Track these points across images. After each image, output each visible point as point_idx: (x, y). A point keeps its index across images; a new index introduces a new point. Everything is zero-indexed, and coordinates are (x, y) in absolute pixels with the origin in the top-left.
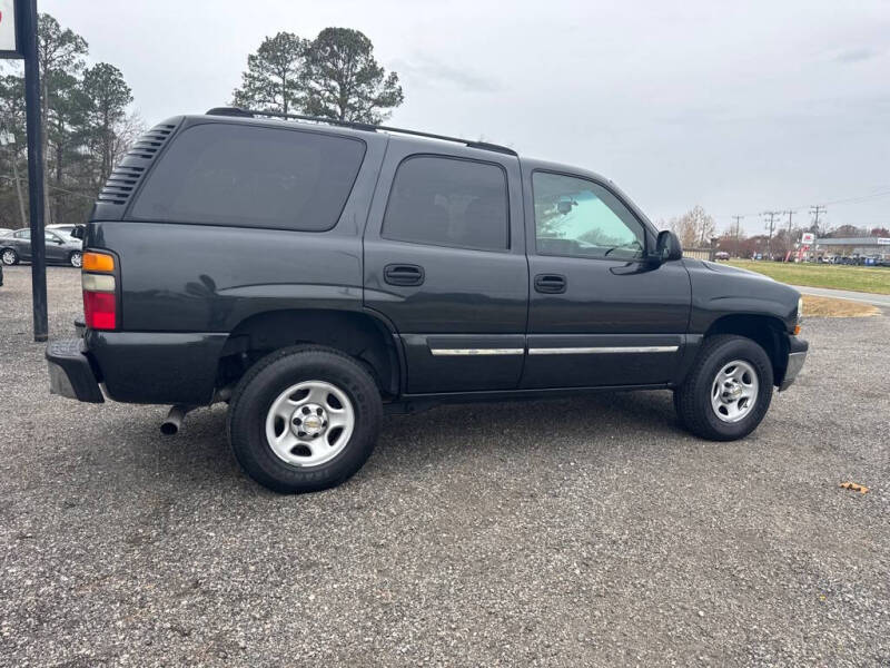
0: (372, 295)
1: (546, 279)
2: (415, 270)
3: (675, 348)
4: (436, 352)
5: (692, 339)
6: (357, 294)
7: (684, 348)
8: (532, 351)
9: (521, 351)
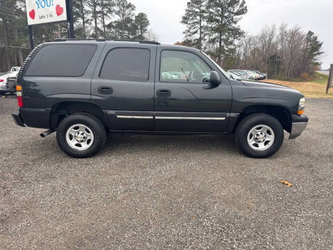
0: (93, 97)
1: (162, 91)
2: (108, 88)
3: (224, 118)
4: (118, 116)
5: (233, 115)
6: (88, 97)
7: (228, 119)
8: (156, 117)
9: (152, 117)
